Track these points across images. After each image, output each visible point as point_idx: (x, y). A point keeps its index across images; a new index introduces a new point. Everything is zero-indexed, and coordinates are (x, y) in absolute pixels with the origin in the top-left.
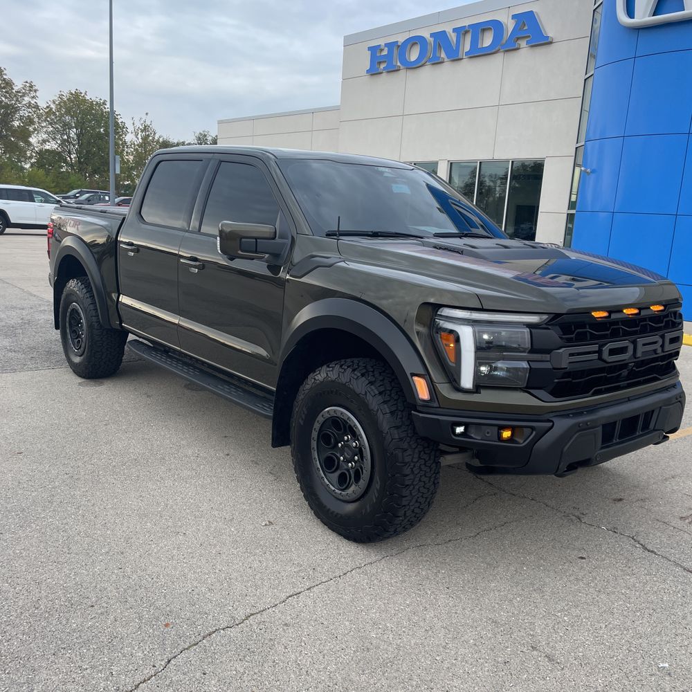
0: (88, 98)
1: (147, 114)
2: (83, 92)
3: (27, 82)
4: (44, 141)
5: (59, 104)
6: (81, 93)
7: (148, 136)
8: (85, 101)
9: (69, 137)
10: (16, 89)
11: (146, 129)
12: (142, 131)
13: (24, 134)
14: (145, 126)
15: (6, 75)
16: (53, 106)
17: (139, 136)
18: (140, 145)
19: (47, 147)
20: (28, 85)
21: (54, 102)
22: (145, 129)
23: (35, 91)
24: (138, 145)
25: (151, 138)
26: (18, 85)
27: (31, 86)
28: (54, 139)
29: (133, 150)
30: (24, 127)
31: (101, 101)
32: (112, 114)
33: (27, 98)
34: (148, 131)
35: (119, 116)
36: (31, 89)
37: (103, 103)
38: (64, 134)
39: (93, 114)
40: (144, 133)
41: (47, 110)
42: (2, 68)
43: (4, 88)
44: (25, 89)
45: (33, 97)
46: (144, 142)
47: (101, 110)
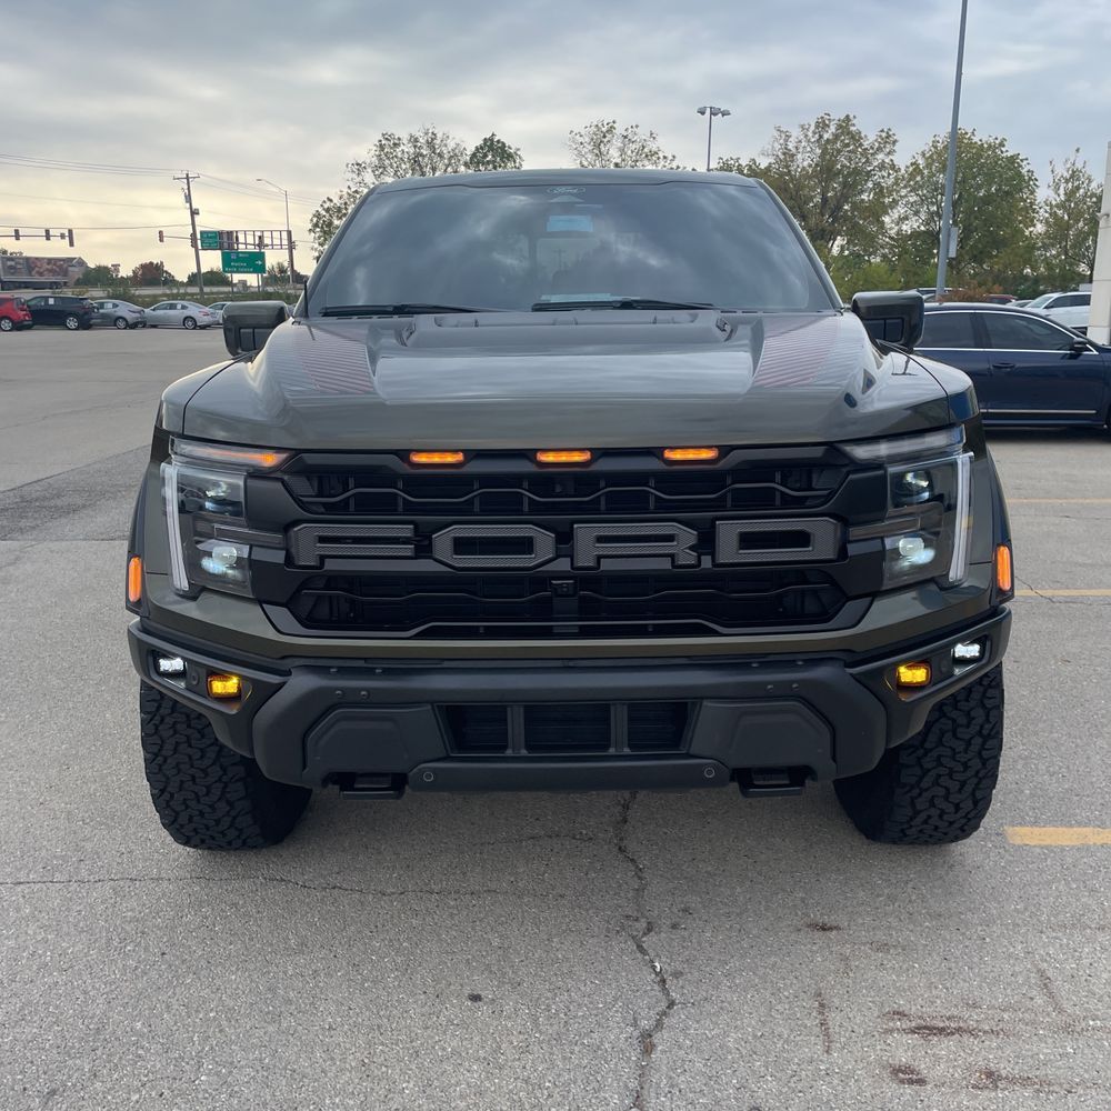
0: (975, 139)
1: (1078, 150)
2: (970, 131)
3: (882, 131)
5: (931, 157)
6: (966, 133)
7: (1078, 188)
8: (971, 145)
9: (940, 207)
10: (866, 144)
11: (1074, 175)
12: (1067, 181)
13: (877, 211)
14: (1073, 172)
15: (854, 125)
16: (921, 162)
17: (1062, 191)
18: (1061, 206)
19: (906, 228)
20: (884, 135)
21: (923, 154)
22: (1072, 176)
23: (895, 142)
24: (1057, 206)
25: (1082, 191)
26: (871, 138)
27: (888, 136)
28: (917, 213)
29: (1047, 215)
30: (878, 200)
31: (997, 142)
32: (1013, 159)
33: (880, 156)
34: (1078, 179)
35: (1025, 162)
36: (887, 140)
37: (1002, 145)
38: (933, 203)
39: (983, 165)
40: (1070, 184)
41: (911, 169)
42: (851, 117)
43: (848, 145)
44: (880, 143)
45: (889, 153)
46: (1068, 200)
47: (996, 156)
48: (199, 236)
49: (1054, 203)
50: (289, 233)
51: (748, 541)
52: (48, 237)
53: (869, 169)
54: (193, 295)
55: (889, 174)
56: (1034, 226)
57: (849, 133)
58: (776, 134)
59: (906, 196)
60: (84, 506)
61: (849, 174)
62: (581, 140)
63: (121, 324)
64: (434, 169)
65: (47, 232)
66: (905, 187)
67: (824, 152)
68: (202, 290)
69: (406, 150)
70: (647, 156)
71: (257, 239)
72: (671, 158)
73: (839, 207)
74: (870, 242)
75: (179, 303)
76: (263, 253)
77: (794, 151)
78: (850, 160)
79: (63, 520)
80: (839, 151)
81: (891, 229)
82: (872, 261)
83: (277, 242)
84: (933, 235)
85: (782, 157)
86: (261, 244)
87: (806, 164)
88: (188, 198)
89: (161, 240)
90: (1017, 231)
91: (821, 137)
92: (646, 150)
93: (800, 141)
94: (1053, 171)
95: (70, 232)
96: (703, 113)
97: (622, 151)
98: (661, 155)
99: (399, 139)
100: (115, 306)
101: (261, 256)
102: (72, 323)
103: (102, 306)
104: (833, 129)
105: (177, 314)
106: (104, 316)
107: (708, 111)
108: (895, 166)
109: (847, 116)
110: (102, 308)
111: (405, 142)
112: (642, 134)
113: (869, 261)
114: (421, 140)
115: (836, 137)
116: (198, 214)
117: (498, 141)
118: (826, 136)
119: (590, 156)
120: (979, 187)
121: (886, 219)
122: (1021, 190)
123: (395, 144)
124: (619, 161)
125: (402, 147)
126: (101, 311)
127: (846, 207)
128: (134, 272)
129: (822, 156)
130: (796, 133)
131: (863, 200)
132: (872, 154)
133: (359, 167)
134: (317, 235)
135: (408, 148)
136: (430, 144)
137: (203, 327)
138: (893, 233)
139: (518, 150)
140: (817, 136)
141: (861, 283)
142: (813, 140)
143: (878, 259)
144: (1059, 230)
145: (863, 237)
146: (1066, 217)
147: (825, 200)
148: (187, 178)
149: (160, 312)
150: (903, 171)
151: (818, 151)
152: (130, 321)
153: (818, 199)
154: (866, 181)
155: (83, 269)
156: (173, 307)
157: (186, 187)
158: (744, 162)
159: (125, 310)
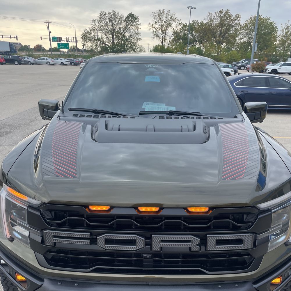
0: (262, 17)
1: (289, 21)
3: (237, 14)
4: (241, 39)
5: (250, 22)
6: (260, 15)
7: (289, 31)
8: (261, 19)
9: (251, 36)
10: (232, 18)
11: (288, 28)
13: (234, 36)
14: (287, 27)
15: (229, 12)
16: (247, 23)
17: (284, 32)
18: (284, 36)
19: (242, 41)
20: (237, 15)
21: (248, 21)
22: (287, 28)
23: (240, 17)
26: (234, 16)
27: (239, 16)
28: (245, 37)
29: (280, 38)
30: (235, 33)
31: (268, 18)
32: (272, 23)
33: (236, 21)
34: (289, 29)
35: (275, 24)
36: (238, 17)
37: (269, 19)
38: (250, 34)
39: (264, 24)
40: (286, 30)
41: (244, 25)
42: (229, 10)
43: (227, 18)
44: (236, 17)
45: (239, 20)
46: (286, 34)
47: (267, 22)
48: (51, 38)
49: (282, 35)
50: (76, 38)
51: (219, 242)
52: (11, 38)
53: (233, 25)
54: (49, 55)
55: (238, 26)
56: (276, 41)
57: (228, 14)
58: (209, 14)
59: (243, 32)
60: (10, 132)
61: (228, 26)
62: (155, 14)
63: (30, 63)
64: (115, 21)
65: (10, 36)
66: (243, 30)
67: (221, 19)
68: (52, 53)
69: (107, 16)
70: (173, 19)
71: (67, 39)
72: (179, 20)
73: (224, 35)
74: (232, 45)
75: (45, 58)
76: (69, 44)
77: (213, 19)
78: (228, 22)
79: (3, 138)
80: (225, 20)
81: (238, 41)
82: (233, 50)
83: (72, 40)
84: (249, 43)
85: (210, 21)
86: (68, 41)
87: (216, 23)
88: (48, 28)
89: (41, 39)
90: (272, 43)
91: (220, 15)
92: (173, 18)
93: (215, 17)
94: (282, 27)
95: (17, 36)
96: (189, 8)
97: (166, 18)
98: (177, 19)
99: (106, 13)
100: (28, 58)
101: (68, 44)
102: (16, 63)
103: (24, 58)
104: (224, 13)
105: (45, 61)
106: (25, 61)
107: (190, 8)
108: (240, 24)
109: (228, 10)
110: (24, 59)
111: (107, 14)
112: (171, 13)
113: (232, 50)
114: (112, 13)
115: (225, 15)
116: (51, 32)
117: (133, 14)
118: (222, 15)
119: (157, 19)
120: (262, 30)
121: (237, 38)
122: (273, 32)
123: (104, 14)
124: (165, 20)
125: (106, 15)
126: (24, 60)
127: (226, 35)
128: (34, 47)
129: (221, 21)
130: (214, 14)
131: (231, 33)
132: (234, 21)
133: (94, 21)
134: (83, 39)
135: (108, 15)
136: (114, 15)
137: (52, 65)
138: (238, 42)
139: (138, 17)
140: (219, 15)
141: (230, 56)
142: (218, 16)
143: (234, 49)
144: (283, 43)
145: (231, 43)
146: (285, 39)
147: (221, 33)
148: (48, 23)
149: (40, 60)
150: (242, 25)
151: (220, 19)
152: (32, 63)
153: (219, 32)
154: (232, 28)
155: (20, 46)
156: (44, 59)
157: (48, 25)
158: (199, 22)
159: (31, 59)
